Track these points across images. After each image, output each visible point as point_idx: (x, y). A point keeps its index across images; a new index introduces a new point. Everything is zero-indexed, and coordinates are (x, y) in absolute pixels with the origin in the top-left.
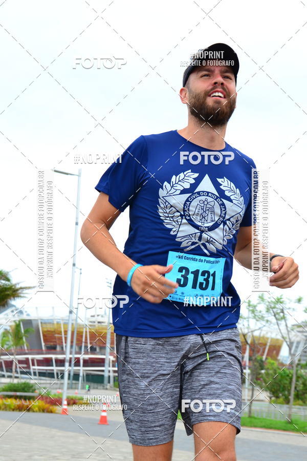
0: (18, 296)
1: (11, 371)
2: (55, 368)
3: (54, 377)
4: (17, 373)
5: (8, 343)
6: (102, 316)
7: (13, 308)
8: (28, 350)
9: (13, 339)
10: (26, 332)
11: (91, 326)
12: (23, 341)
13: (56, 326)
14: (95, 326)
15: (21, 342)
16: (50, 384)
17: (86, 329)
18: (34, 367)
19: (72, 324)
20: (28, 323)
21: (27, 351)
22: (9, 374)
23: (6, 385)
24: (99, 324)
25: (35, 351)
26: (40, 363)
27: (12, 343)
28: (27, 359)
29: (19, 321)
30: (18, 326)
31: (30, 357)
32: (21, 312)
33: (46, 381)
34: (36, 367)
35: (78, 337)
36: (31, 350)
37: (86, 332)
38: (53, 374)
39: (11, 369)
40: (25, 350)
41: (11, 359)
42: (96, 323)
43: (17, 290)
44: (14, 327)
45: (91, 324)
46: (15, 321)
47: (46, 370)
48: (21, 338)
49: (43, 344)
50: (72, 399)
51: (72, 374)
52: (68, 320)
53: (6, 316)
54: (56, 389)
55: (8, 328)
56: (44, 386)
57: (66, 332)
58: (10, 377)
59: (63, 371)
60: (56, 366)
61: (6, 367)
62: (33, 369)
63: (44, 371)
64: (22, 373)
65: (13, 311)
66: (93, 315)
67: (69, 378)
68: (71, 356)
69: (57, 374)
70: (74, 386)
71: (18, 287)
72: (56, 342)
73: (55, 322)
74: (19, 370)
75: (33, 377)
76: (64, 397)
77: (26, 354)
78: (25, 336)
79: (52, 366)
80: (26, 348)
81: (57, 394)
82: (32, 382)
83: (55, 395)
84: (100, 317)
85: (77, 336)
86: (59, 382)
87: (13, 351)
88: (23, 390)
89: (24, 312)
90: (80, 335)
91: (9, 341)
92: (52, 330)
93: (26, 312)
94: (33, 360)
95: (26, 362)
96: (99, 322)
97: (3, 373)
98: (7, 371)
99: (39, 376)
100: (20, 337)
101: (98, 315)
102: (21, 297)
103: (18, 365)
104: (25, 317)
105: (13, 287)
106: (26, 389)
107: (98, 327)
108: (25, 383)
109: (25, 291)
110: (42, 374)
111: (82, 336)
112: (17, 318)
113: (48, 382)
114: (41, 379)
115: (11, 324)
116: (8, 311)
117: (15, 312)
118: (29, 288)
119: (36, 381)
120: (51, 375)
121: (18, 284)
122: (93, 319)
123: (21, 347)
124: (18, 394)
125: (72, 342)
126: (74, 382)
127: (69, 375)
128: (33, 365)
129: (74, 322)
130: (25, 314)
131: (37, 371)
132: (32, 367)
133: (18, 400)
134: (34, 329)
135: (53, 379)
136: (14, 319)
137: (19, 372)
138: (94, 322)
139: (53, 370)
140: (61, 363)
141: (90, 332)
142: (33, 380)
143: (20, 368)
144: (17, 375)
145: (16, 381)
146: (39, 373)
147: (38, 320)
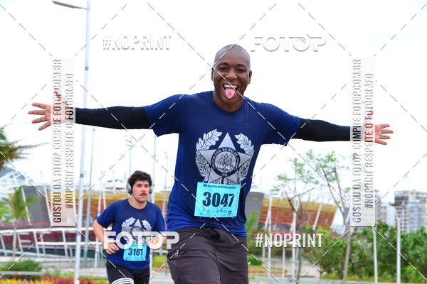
0: (17, 157)
1: (11, 249)
2: (65, 244)
3: (64, 254)
4: (19, 250)
5: (6, 215)
6: (121, 181)
7: (12, 173)
8: (31, 222)
9: (12, 209)
10: (28, 200)
11: (108, 192)
12: (25, 213)
14: (112, 192)
15: (23, 212)
16: (60, 262)
17: (102, 196)
18: (40, 243)
19: (85, 191)
20: (31, 190)
21: (30, 224)
22: (9, 251)
23: (6, 265)
24: (118, 191)
25: (41, 224)
26: (47, 237)
27: (11, 214)
28: (31, 234)
29: (20, 188)
30: (18, 193)
31: (35, 231)
32: (22, 177)
33: (54, 258)
34: (43, 243)
35: (93, 207)
36: (36, 222)
37: (102, 200)
38: (63, 250)
39: (12, 246)
40: (28, 223)
41: (11, 234)
42: (114, 190)
43: (15, 149)
44: (13, 195)
45: (107, 190)
46: (15, 188)
47: (55, 246)
48: (23, 208)
50: (86, 279)
51: (86, 250)
52: (80, 186)
53: (3, 183)
54: (68, 268)
55: (7, 197)
56: (52, 264)
57: (77, 200)
58: (10, 255)
59: (74, 246)
60: (67, 241)
61: (5, 243)
62: (39, 245)
63: (53, 248)
64: (25, 250)
65: (11, 177)
66: (110, 180)
67: (82, 255)
68: (84, 229)
69: (68, 250)
70: (88, 264)
71: (16, 145)
74: (21, 246)
75: (38, 254)
76: (77, 276)
77: (29, 227)
78: (28, 206)
79: (62, 241)
80: (29, 220)
81: (68, 274)
82: (37, 260)
83: (66, 275)
84: (118, 182)
85: (91, 205)
86: (70, 260)
87: (13, 224)
88: (26, 269)
90: (95, 203)
91: (7, 213)
93: (28, 177)
94: (38, 235)
95: (30, 236)
96: (117, 189)
97: (1, 251)
98: (7, 248)
99: (47, 253)
100: (21, 206)
101: (116, 180)
102: (20, 157)
103: (20, 241)
104: (26, 183)
105: (10, 146)
106: (30, 268)
107: (117, 194)
108: (28, 261)
109: (25, 151)
110: (50, 251)
111: (97, 205)
112: (18, 185)
113: (58, 260)
114: (48, 257)
115: (10, 192)
116: (7, 176)
117: (15, 178)
118: (30, 147)
119: (42, 260)
120: (60, 252)
121: (17, 142)
122: (110, 185)
123: (24, 220)
124: (20, 273)
125: (85, 212)
126: (89, 259)
127: (82, 251)
128: (39, 240)
129: (87, 189)
130: (27, 180)
131: (44, 248)
132: (37, 243)
133: (20, 280)
134: (38, 197)
135: (63, 257)
136: (13, 186)
137: (22, 249)
138: (112, 188)
139: (63, 246)
140: (71, 237)
141: (106, 200)
142: (39, 258)
143: (23, 244)
144: (18, 253)
145: (17, 259)
146: (46, 249)
147: (42, 187)
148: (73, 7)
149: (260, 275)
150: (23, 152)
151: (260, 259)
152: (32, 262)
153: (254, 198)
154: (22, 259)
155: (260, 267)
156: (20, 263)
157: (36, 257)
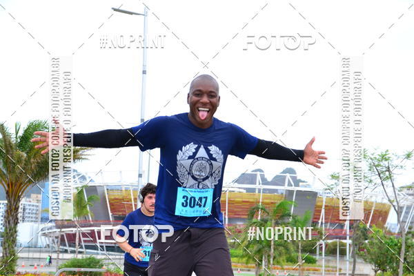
0: (79, 159)
1: (75, 247)
4: (81, 247)
7: (75, 174)
8: (93, 221)
9: (75, 208)
10: (90, 199)
12: (87, 211)
13: (124, 194)
15: (84, 211)
20: (92, 190)
21: (92, 223)
22: (73, 249)
23: (70, 262)
28: (93, 232)
29: (82, 187)
30: (80, 193)
31: (96, 229)
32: (83, 178)
36: (96, 221)
39: (75, 244)
40: (89, 221)
41: (74, 232)
44: (76, 195)
46: (77, 188)
48: (85, 207)
49: (110, 214)
52: (138, 186)
56: (113, 261)
57: (136, 199)
58: (73, 252)
61: (69, 241)
62: (100, 243)
63: (113, 245)
64: (87, 247)
65: (74, 177)
72: (125, 211)
73: (124, 189)
74: (83, 244)
75: (99, 252)
77: (91, 226)
78: (90, 205)
80: (90, 219)
82: (99, 257)
87: (76, 223)
88: (89, 266)
89: (87, 178)
92: (121, 197)
93: (90, 177)
94: (99, 232)
95: (91, 234)
97: (65, 248)
98: (70, 246)
99: (107, 251)
100: (83, 205)
102: (82, 159)
103: (82, 239)
104: (87, 183)
106: (91, 265)
108: (90, 258)
110: (110, 248)
112: (80, 185)
113: (117, 257)
114: (109, 255)
117: (77, 178)
119: (103, 257)
123: (86, 218)
124: (83, 270)
128: (100, 238)
130: (88, 180)
131: (104, 245)
132: (98, 241)
134: (99, 197)
142: (100, 255)
143: (85, 241)
144: (81, 250)
145: (80, 256)
146: (106, 247)
147: (103, 186)
148: (131, 13)
149: (314, 273)
150: (85, 153)
151: (314, 257)
152: (93, 258)
153: (308, 197)
154: (84, 256)
155: (314, 265)
156: (83, 259)
157: (98, 254)
